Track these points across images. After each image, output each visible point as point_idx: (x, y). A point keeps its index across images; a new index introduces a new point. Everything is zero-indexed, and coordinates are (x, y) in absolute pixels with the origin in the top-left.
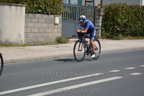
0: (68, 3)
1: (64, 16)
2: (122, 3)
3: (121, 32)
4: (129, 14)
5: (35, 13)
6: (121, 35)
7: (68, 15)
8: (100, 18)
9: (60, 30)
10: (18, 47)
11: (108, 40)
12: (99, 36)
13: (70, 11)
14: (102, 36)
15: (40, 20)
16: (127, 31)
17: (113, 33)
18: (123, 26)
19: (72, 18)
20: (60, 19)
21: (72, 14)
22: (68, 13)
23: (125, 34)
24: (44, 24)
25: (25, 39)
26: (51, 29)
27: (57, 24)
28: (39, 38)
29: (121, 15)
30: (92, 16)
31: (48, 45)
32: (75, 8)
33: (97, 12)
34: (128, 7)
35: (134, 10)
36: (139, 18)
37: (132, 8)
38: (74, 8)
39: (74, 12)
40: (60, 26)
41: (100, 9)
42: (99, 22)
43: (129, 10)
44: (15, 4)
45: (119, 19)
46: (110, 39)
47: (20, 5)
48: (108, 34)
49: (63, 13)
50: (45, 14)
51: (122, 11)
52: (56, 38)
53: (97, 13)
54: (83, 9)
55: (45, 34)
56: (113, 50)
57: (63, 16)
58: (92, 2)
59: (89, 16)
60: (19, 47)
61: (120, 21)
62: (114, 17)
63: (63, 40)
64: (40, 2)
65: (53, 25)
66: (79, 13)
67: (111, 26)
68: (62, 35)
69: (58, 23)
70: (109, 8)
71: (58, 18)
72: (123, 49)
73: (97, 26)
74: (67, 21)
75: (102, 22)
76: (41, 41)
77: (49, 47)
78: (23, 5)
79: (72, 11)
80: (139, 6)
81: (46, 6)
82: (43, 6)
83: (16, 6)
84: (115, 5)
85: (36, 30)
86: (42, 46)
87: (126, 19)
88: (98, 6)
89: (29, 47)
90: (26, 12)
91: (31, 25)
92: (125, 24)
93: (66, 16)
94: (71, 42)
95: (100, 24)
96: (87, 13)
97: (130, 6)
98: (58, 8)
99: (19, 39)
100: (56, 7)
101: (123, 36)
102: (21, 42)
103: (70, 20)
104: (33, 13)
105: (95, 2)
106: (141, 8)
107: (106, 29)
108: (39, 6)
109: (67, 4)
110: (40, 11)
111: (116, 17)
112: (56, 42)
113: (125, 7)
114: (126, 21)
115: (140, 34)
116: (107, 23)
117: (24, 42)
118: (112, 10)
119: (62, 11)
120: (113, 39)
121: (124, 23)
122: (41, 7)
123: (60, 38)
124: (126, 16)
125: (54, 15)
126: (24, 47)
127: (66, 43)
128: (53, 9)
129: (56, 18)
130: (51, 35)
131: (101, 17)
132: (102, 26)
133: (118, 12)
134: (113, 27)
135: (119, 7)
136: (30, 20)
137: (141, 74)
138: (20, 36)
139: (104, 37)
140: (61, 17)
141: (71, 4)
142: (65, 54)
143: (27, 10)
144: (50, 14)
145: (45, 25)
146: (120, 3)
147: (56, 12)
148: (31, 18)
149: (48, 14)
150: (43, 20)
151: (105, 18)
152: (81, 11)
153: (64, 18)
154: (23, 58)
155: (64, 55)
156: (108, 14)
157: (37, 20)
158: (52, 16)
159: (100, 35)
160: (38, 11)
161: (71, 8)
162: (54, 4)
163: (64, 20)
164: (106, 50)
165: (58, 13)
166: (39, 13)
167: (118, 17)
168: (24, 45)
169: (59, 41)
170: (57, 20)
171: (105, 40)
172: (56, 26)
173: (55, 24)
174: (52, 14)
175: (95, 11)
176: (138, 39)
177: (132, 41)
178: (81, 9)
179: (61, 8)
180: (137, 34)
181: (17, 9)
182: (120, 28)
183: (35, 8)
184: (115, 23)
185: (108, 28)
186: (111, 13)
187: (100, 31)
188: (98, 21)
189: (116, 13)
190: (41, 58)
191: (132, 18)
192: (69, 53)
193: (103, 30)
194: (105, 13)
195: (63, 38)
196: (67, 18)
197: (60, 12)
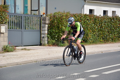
0: (13, 12)
1: (10, 25)
2: (66, 12)
6: (66, 42)
7: (14, 23)
8: (45, 26)
9: (6, 39)
11: (54, 47)
12: (45, 43)
13: (15, 20)
14: (48, 43)
17: (59, 40)
18: (68, 34)
19: (18, 26)
20: (5, 28)
21: (18, 22)
22: (14, 22)
27: (3, 33)
29: (65, 23)
30: (38, 24)
32: (21, 17)
33: (42, 20)
34: (71, 16)
35: (77, 18)
37: (75, 17)
38: (20, 17)
39: (20, 21)
40: (6, 34)
41: (45, 18)
42: (45, 30)
45: (63, 27)
46: (55, 46)
48: (54, 41)
49: (8, 22)
51: (66, 19)
52: (2, 47)
53: (42, 21)
54: (29, 18)
56: (59, 57)
57: (8, 25)
58: (37, 10)
59: (35, 24)
61: (64, 28)
62: (59, 25)
63: (10, 49)
66: (25, 21)
67: (56, 34)
68: (9, 43)
69: (4, 32)
70: (54, 16)
71: (4, 27)
73: (43, 34)
74: (13, 30)
75: (48, 30)
79: (18, 20)
84: (59, 14)
88: (43, 14)
93: (12, 25)
94: (17, 50)
95: (46, 32)
96: (33, 22)
97: (73, 15)
98: (4, 17)
100: (1, 16)
103: (16, 29)
105: (40, 10)
106: (83, 16)
107: (51, 37)
109: (13, 14)
111: (61, 25)
112: (3, 51)
113: (69, 16)
116: (52, 31)
118: (56, 18)
119: (7, 20)
120: (59, 46)
123: (7, 47)
127: (12, 51)
131: (47, 26)
132: (48, 34)
133: (62, 20)
134: (59, 35)
135: (63, 16)
137: (85, 79)
139: (50, 44)
140: (6, 26)
141: (16, 13)
142: (12, 62)
146: (64, 12)
147: (1, 21)
151: (50, 26)
152: (27, 19)
153: (10, 26)
155: (11, 64)
156: (53, 22)
159: (46, 42)
161: (16, 17)
163: (10, 29)
164: (52, 57)
165: (4, 22)
167: (63, 25)
169: (5, 50)
170: (3, 29)
171: (52, 47)
172: (2, 35)
173: (1, 33)
175: (40, 20)
178: (27, 18)
179: (6, 17)
184: (60, 31)
185: (54, 35)
186: (56, 21)
187: (46, 39)
188: (44, 29)
189: (60, 21)
192: (16, 62)
193: (49, 38)
194: (50, 21)
195: (10, 47)
196: (13, 26)
197: (6, 21)
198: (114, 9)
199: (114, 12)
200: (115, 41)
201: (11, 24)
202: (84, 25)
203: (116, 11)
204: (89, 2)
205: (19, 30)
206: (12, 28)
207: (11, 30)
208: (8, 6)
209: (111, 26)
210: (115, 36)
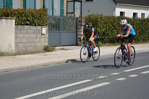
1: (49, 27)
2: (99, 14)
3: (101, 39)
4: (106, 23)
5: (24, 25)
6: (100, 42)
7: (53, 25)
8: (81, 27)
9: (47, 40)
10: (9, 57)
13: (55, 23)
14: (84, 43)
15: (29, 31)
16: (106, 39)
18: (102, 35)
19: (57, 28)
20: (46, 30)
23: (104, 41)
24: (32, 34)
25: (15, 49)
26: (38, 39)
27: (44, 34)
28: (28, 48)
29: (100, 24)
30: (75, 26)
31: (37, 54)
32: (59, 19)
36: (115, 27)
37: (109, 19)
40: (47, 36)
41: (81, 20)
42: (81, 32)
43: (106, 21)
44: (5, 17)
45: (98, 29)
47: (10, 18)
50: (33, 26)
52: (43, 47)
53: (79, 23)
55: (33, 44)
58: (72, 13)
59: (72, 26)
60: (11, 57)
62: (94, 26)
63: (50, 48)
64: (28, 15)
65: (40, 35)
68: (49, 44)
69: (45, 33)
70: (90, 19)
71: (45, 28)
72: (104, 55)
73: (80, 35)
74: (52, 31)
76: (30, 50)
77: (37, 56)
78: (13, 18)
80: (115, 16)
81: (34, 18)
82: (31, 18)
83: (7, 19)
84: (94, 16)
85: (25, 40)
86: (31, 55)
87: (104, 28)
88: (79, 17)
89: (20, 56)
90: (16, 25)
91: (20, 36)
92: (104, 33)
94: (57, 50)
95: (82, 33)
97: (107, 17)
98: (45, 20)
99: (10, 49)
100: (42, 18)
101: (102, 43)
102: (11, 52)
103: (55, 30)
104: (22, 25)
106: (117, 18)
108: (27, 19)
110: (28, 23)
111: (96, 27)
112: (44, 50)
113: (103, 18)
114: (104, 30)
115: (117, 41)
117: (14, 52)
118: (92, 20)
119: (48, 23)
121: (103, 31)
122: (29, 19)
123: (47, 47)
124: (104, 25)
125: (41, 27)
126: (15, 56)
127: (52, 51)
128: (40, 20)
130: (39, 45)
131: (83, 27)
133: (97, 22)
135: (98, 18)
136: (19, 31)
138: (11, 46)
140: (47, 27)
142: (53, 61)
143: (17, 22)
144: (38, 26)
145: (33, 36)
146: (98, 14)
147: (43, 24)
148: (20, 30)
149: (35, 25)
150: (31, 31)
154: (16, 67)
155: (53, 63)
157: (25, 31)
158: (39, 27)
160: (26, 23)
161: (55, 19)
162: (40, 16)
163: (50, 30)
165: (45, 24)
166: (27, 24)
168: (15, 55)
169: (46, 49)
170: (44, 30)
172: (43, 36)
173: (42, 34)
174: (39, 25)
175: (77, 22)
176: (116, 45)
177: (110, 47)
179: (47, 19)
180: (114, 41)
181: (7, 22)
182: (100, 36)
183: (23, 21)
188: (80, 30)
189: (95, 23)
190: (32, 66)
191: (109, 27)
192: (57, 61)
196: (53, 28)
198: (143, 12)
199: (143, 15)
200: (145, 41)
202: (117, 26)
203: (145, 14)
204: (120, 5)
205: (58, 31)
208: (47, 9)
209: (142, 27)
210: (146, 37)
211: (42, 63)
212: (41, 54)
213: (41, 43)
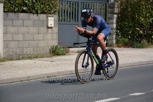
1: (60, 15)
3: (146, 36)
5: (18, 12)
6: (145, 40)
7: (67, 13)
8: (113, 16)
9: (55, 36)
11: (126, 48)
12: (112, 42)
13: (69, 8)
14: (117, 43)
15: (26, 22)
17: (133, 39)
18: (148, 28)
19: (73, 18)
20: (54, 20)
21: (73, 11)
22: (67, 11)
23: (152, 39)
24: (32, 28)
25: (4, 51)
26: (42, 35)
27: (51, 28)
28: (25, 49)
29: (145, 11)
30: (102, 14)
31: (38, 59)
32: (77, 3)
33: (109, 8)
38: (75, 4)
39: (75, 10)
40: (56, 30)
41: (113, 4)
42: (113, 23)
45: (141, 18)
46: (129, 47)
48: (126, 40)
49: (59, 12)
50: (34, 14)
51: (146, 6)
52: (50, 48)
53: (109, 10)
54: (88, 5)
55: (33, 43)
56: (134, 63)
57: (59, 16)
61: (143, 20)
62: (134, 14)
63: (61, 50)
65: (45, 28)
67: (130, 28)
68: (59, 43)
69: (53, 26)
70: (127, 1)
71: (53, 18)
74: (66, 22)
75: (117, 23)
76: (29, 52)
77: (39, 62)
79: (73, 8)
81: (34, 1)
82: (29, 2)
85: (20, 37)
86: (29, 60)
87: (152, 17)
89: (10, 62)
90: (4, 11)
91: (12, 29)
92: (151, 25)
93: (64, 16)
94: (72, 53)
95: (115, 26)
96: (95, 10)
98: (52, 4)
100: (48, 2)
101: (148, 42)
103: (70, 21)
104: (15, 12)
107: (123, 33)
108: (24, 2)
110: (25, 9)
111: (138, 15)
112: (50, 53)
116: (124, 24)
117: (2, 55)
118: (131, 4)
119: (57, 8)
120: (134, 47)
121: (150, 22)
122: (26, 3)
123: (56, 47)
124: (152, 12)
125: (46, 15)
126: (3, 63)
127: (65, 55)
128: (44, 5)
129: (49, 18)
130: (42, 44)
131: (115, 16)
132: (117, 29)
133: (139, 7)
134: (134, 30)
136: (10, 23)
139: (120, 45)
140: (56, 16)
142: (63, 70)
143: (6, 8)
144: (41, 13)
145: (33, 30)
147: (49, 10)
148: (12, 20)
149: (37, 13)
150: (30, 23)
151: (121, 17)
152: (86, 7)
153: (61, 18)
154: (2, 79)
155: (62, 72)
156: (125, 10)
157: (21, 22)
158: (43, 16)
159: (114, 41)
160: (22, 9)
161: (70, 4)
163: (62, 21)
164: (124, 64)
165: (53, 12)
166: (24, 11)
167: (140, 15)
168: (3, 60)
169: (55, 52)
170: (51, 21)
171: (122, 48)
172: (50, 30)
173: (48, 28)
174: (43, 13)
175: (106, 7)
178: (86, 5)
179: (56, 3)
182: (144, 31)
183: (17, 5)
184: (136, 24)
185: (126, 31)
186: (130, 9)
187: (114, 36)
188: (111, 21)
189: (137, 9)
190: (29, 77)
192: (70, 70)
193: (118, 35)
194: (121, 9)
195: (61, 48)
196: (66, 18)
197: (55, 10)
201: (62, 15)
205: (74, 23)
206: (64, 21)
207: (62, 23)
211: (44, 73)
212: (45, 59)
213: (45, 41)
